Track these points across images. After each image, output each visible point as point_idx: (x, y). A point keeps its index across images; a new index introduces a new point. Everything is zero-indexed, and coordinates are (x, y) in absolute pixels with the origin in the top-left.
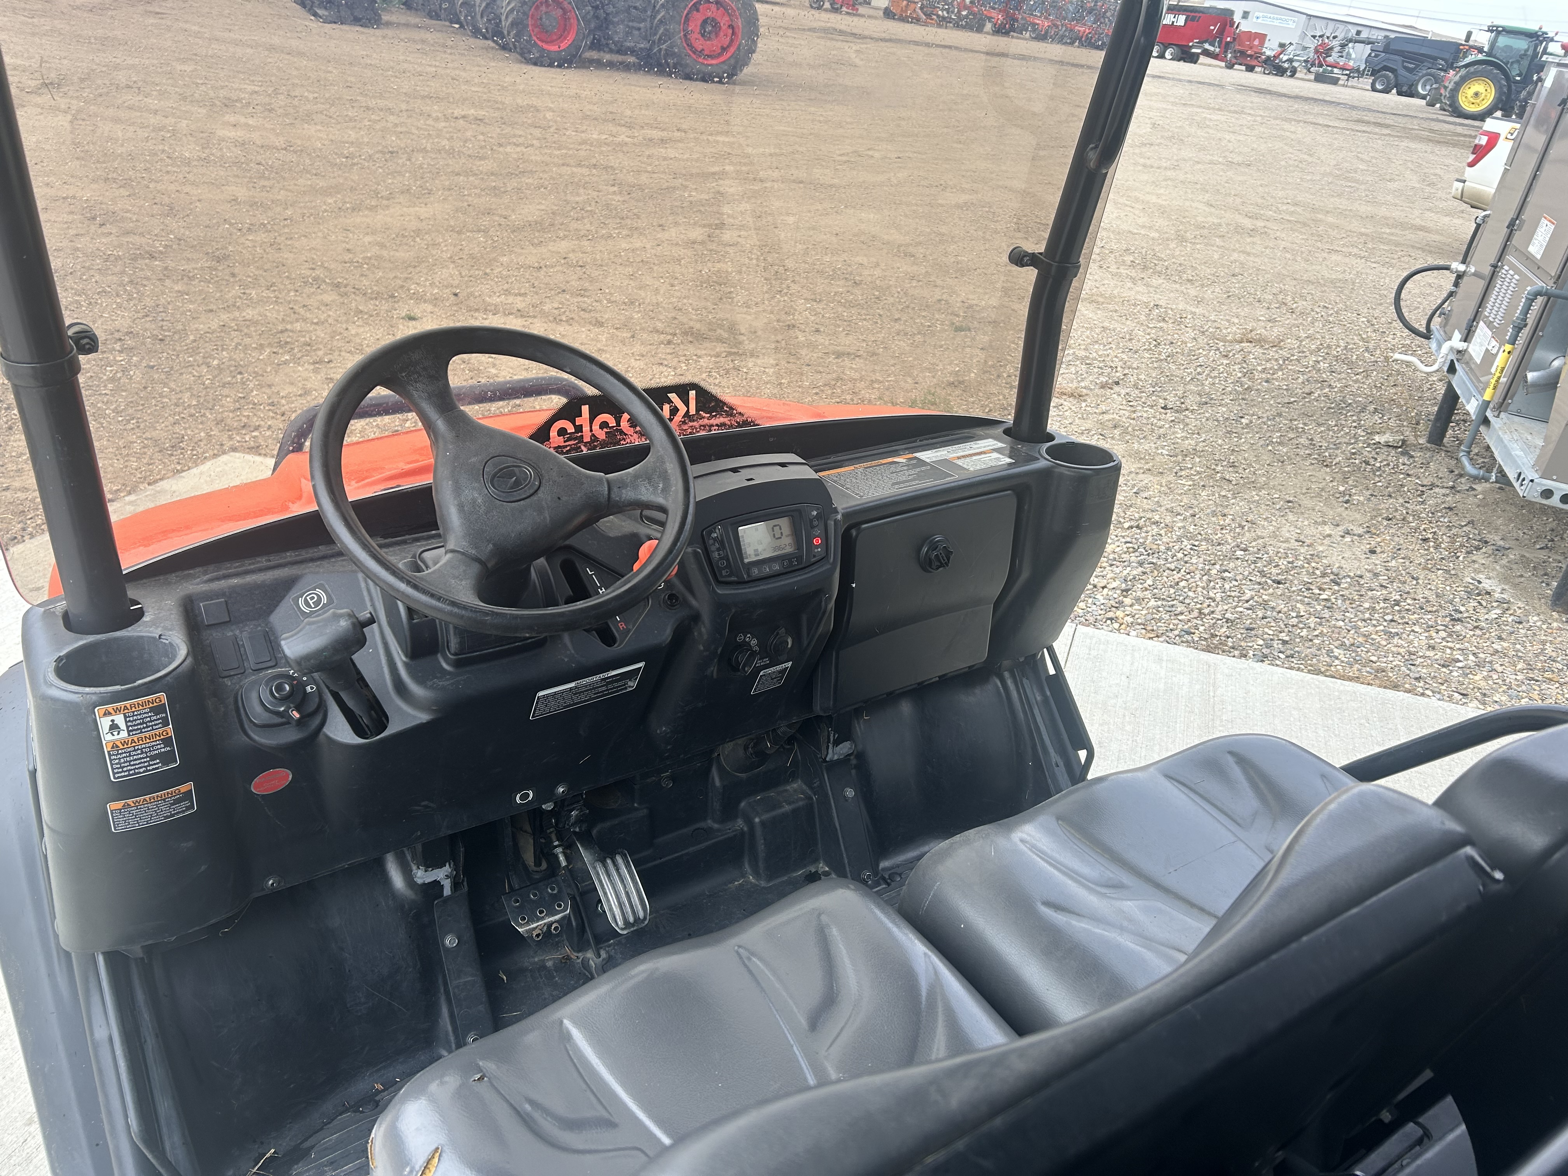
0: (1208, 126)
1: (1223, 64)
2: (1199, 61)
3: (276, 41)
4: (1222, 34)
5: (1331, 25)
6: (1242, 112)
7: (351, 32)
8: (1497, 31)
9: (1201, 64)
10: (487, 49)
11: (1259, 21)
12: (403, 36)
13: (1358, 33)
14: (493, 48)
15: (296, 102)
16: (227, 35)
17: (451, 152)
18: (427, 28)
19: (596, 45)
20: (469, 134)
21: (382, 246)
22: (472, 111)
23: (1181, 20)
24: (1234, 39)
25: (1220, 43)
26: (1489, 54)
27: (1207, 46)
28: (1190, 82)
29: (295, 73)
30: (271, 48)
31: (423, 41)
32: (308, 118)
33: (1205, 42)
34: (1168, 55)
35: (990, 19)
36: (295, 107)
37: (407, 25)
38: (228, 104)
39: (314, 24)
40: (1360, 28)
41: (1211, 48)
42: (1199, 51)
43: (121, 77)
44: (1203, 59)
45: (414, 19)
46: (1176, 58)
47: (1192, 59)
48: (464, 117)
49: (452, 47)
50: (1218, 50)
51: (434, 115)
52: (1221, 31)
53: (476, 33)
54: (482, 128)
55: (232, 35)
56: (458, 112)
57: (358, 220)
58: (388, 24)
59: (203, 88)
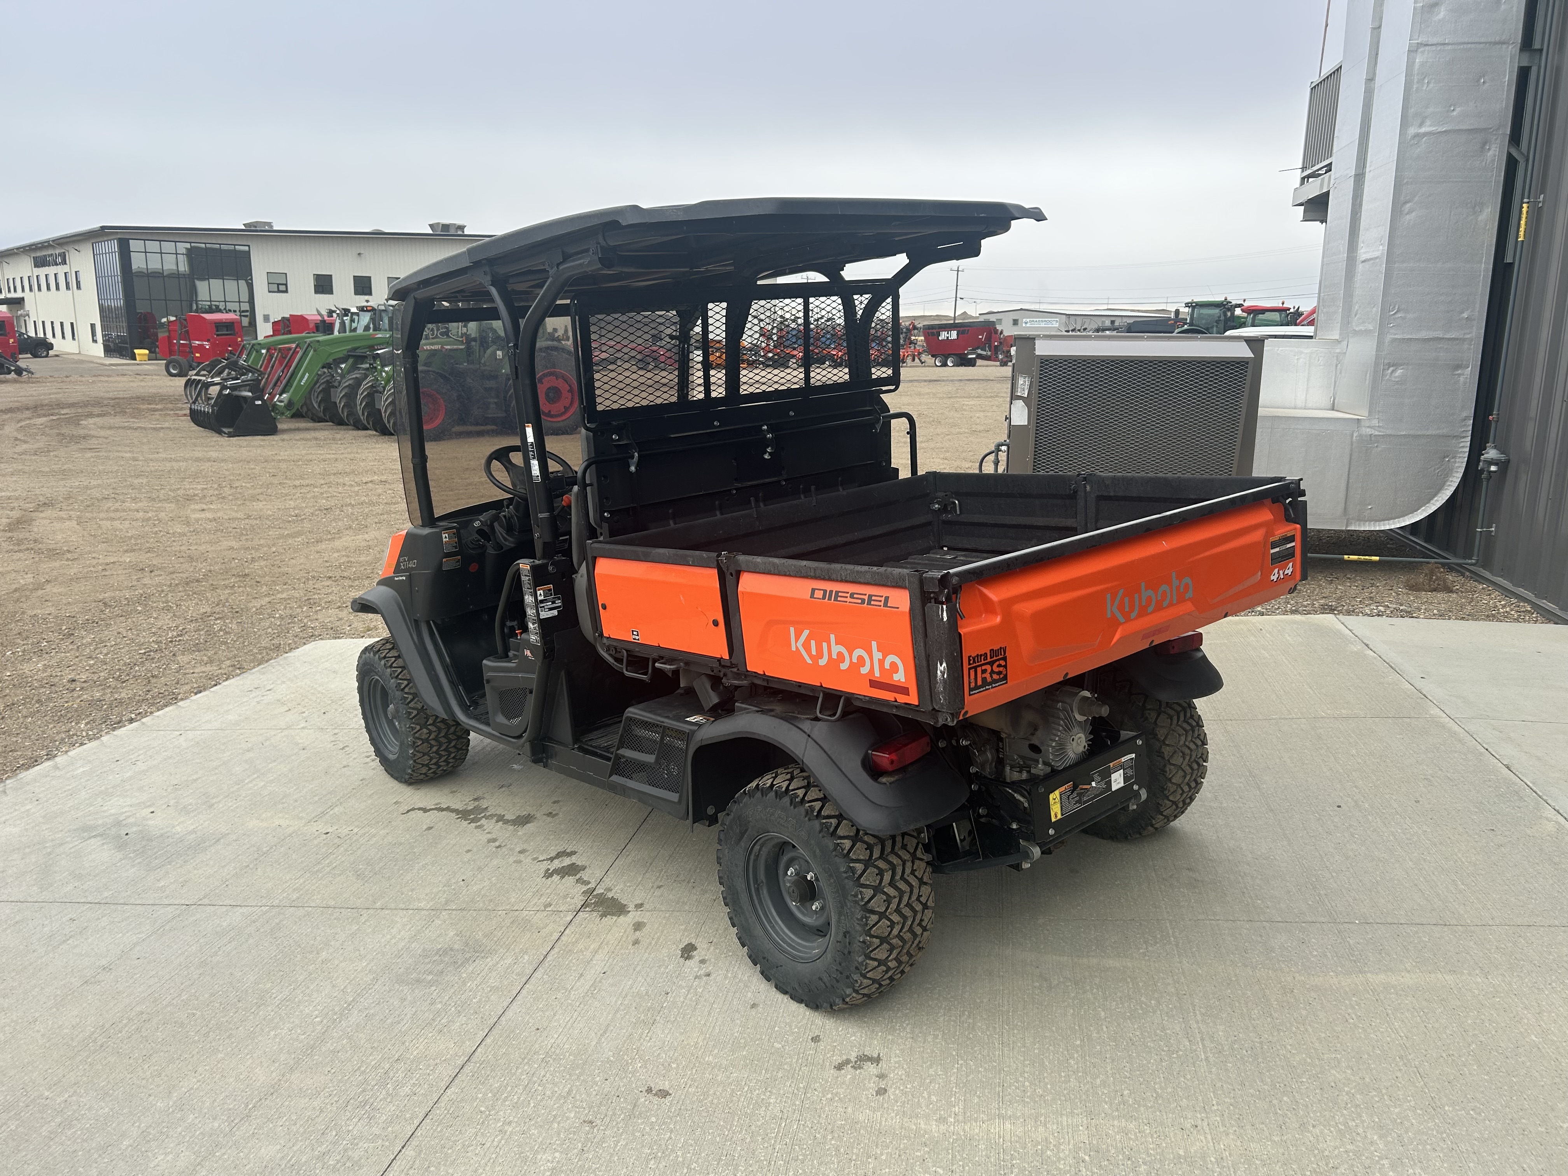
0: (965, 410)
1: (998, 363)
2: (977, 364)
3: (198, 454)
4: (990, 341)
5: (1079, 319)
6: (997, 396)
7: (257, 440)
8: (1193, 306)
9: (980, 366)
10: (370, 436)
11: (1028, 325)
12: (298, 438)
13: (1113, 322)
14: (375, 435)
15: (239, 490)
16: (156, 456)
17: (372, 504)
18: (315, 429)
19: (462, 421)
20: (380, 491)
21: (348, 556)
22: (376, 477)
23: (954, 335)
24: (1001, 343)
25: (990, 347)
26: (1191, 324)
27: (979, 351)
28: (961, 380)
29: (227, 473)
30: (198, 460)
31: (316, 439)
32: (254, 498)
33: (978, 348)
34: (950, 363)
35: (793, 356)
36: (240, 493)
37: (298, 429)
38: (189, 499)
39: (223, 440)
40: (1113, 319)
41: (984, 353)
42: (974, 356)
43: (96, 493)
44: (979, 362)
45: (302, 424)
46: (956, 365)
47: (971, 363)
48: (371, 482)
49: (340, 439)
50: (989, 353)
51: (348, 484)
52: (989, 339)
53: (359, 426)
54: (387, 486)
55: (160, 455)
56: (365, 480)
57: (323, 547)
58: (284, 431)
59: (163, 491)
